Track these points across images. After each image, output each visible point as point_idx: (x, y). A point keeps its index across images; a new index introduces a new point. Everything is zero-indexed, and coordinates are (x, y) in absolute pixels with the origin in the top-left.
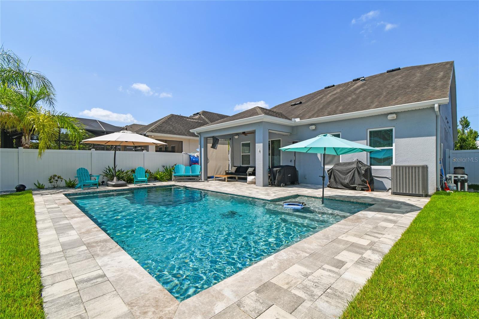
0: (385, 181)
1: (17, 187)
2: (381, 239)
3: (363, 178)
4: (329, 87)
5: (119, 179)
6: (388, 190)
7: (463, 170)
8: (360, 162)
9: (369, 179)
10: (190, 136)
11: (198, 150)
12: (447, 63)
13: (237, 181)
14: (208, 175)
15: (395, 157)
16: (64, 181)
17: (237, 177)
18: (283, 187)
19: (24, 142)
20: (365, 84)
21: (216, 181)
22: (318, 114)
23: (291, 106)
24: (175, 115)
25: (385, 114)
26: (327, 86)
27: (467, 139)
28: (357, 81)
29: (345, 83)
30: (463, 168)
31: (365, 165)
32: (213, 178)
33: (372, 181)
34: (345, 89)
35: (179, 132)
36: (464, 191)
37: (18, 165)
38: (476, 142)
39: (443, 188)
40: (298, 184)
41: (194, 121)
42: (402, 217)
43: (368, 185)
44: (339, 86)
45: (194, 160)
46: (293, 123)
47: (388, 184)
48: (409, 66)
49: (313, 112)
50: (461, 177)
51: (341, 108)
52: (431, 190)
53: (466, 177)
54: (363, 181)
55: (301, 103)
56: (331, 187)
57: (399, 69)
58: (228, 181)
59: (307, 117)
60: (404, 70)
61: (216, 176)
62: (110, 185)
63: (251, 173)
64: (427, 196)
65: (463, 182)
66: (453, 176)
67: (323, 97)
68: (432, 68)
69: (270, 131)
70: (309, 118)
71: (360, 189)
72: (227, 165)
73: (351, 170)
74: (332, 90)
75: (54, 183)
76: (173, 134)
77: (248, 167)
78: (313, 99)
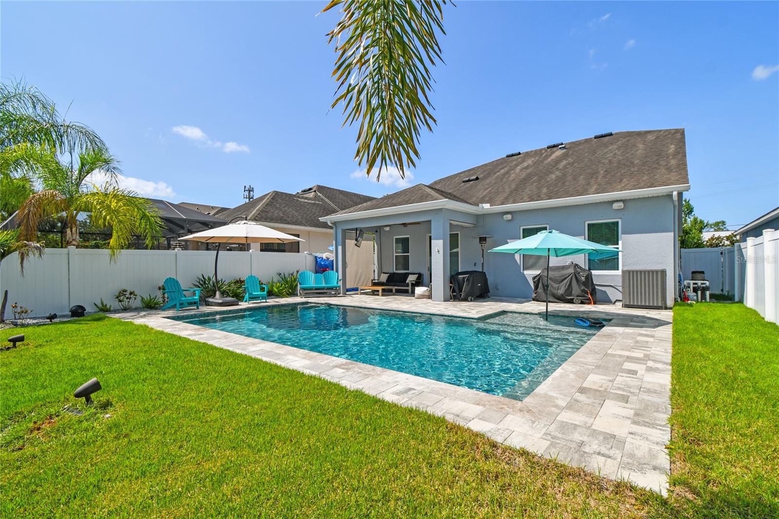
0: (610, 292)
1: (73, 309)
2: (652, 352)
3: (583, 288)
4: (513, 155)
5: (223, 293)
6: (615, 302)
7: (703, 275)
8: (577, 265)
9: (590, 288)
10: (311, 226)
11: (333, 248)
12: (677, 131)
13: (394, 295)
14: (348, 287)
15: (623, 259)
16: (139, 298)
17: (394, 288)
18: (471, 301)
19: (69, 238)
20: (567, 154)
21: (361, 296)
22: (513, 196)
23: (464, 182)
24: (280, 192)
25: (609, 202)
26: (510, 153)
27: (691, 230)
28: (555, 149)
29: (536, 151)
30: (703, 272)
31: (584, 270)
32: (358, 290)
33: (593, 292)
34: (538, 160)
35: (294, 220)
36: (706, 301)
37: (69, 275)
38: (702, 235)
39: (682, 298)
40: (488, 297)
41: (310, 201)
42: (655, 331)
43: (590, 296)
44: (528, 154)
45: (322, 263)
46: (480, 210)
47: (613, 294)
48: (623, 131)
49: (505, 195)
50: (702, 284)
51: (545, 190)
52: (670, 302)
53: (707, 283)
54: (583, 291)
55: (477, 179)
56: (538, 301)
57: (611, 134)
58: (383, 295)
59: (499, 202)
60: (618, 136)
61: (363, 288)
62: (213, 304)
63: (414, 282)
64: (666, 308)
65: (704, 290)
66: (692, 282)
67: (510, 170)
68: (657, 138)
69: (451, 222)
70: (502, 204)
71: (580, 302)
72: (372, 270)
73: (567, 276)
74: (520, 160)
75: (126, 303)
76: (286, 223)
77: (406, 273)
78: (495, 173)
